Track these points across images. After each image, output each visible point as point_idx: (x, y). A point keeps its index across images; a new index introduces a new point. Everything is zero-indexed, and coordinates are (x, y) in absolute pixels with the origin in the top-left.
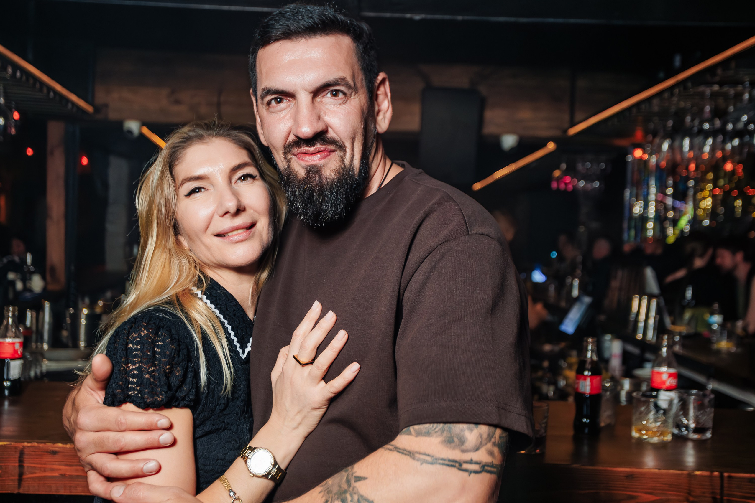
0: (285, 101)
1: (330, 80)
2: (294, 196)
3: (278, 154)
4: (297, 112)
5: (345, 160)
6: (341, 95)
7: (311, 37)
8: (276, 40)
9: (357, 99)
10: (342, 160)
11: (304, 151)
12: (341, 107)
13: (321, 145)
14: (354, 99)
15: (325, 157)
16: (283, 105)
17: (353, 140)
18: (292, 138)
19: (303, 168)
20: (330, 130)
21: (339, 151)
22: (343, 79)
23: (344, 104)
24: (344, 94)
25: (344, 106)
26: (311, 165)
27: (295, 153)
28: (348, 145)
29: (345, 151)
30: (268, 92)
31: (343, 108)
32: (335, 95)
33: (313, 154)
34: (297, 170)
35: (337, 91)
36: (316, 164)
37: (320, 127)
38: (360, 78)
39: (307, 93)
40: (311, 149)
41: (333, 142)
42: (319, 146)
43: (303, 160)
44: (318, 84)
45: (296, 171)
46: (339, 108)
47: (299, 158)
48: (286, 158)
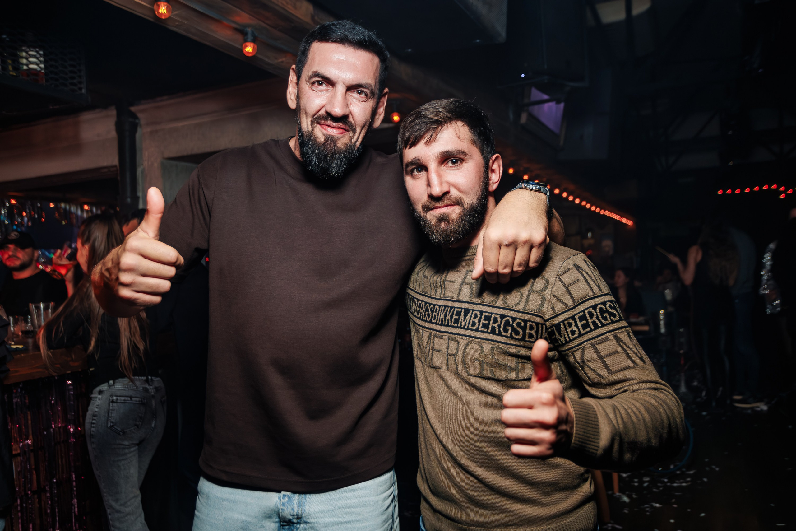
0: (324, 85)
1: (363, 82)
2: (313, 152)
4: (333, 96)
5: (353, 140)
6: (363, 95)
7: (358, 49)
8: (335, 41)
9: (372, 101)
10: (351, 139)
11: (329, 124)
12: (362, 103)
13: (342, 124)
15: (342, 133)
16: (324, 87)
17: (363, 127)
18: (322, 112)
19: (324, 135)
20: (351, 116)
21: (351, 132)
22: (370, 85)
23: (365, 102)
24: (366, 95)
25: (364, 103)
26: (331, 135)
27: (321, 123)
28: (358, 130)
29: (354, 135)
30: (317, 74)
31: (363, 104)
32: (359, 94)
33: (334, 128)
34: (318, 135)
35: (362, 91)
36: (335, 136)
37: (346, 112)
38: (377, 88)
39: (344, 86)
40: (335, 124)
41: (350, 125)
43: (326, 130)
44: (355, 82)
45: (317, 136)
46: (361, 103)
47: (323, 128)
48: (312, 125)
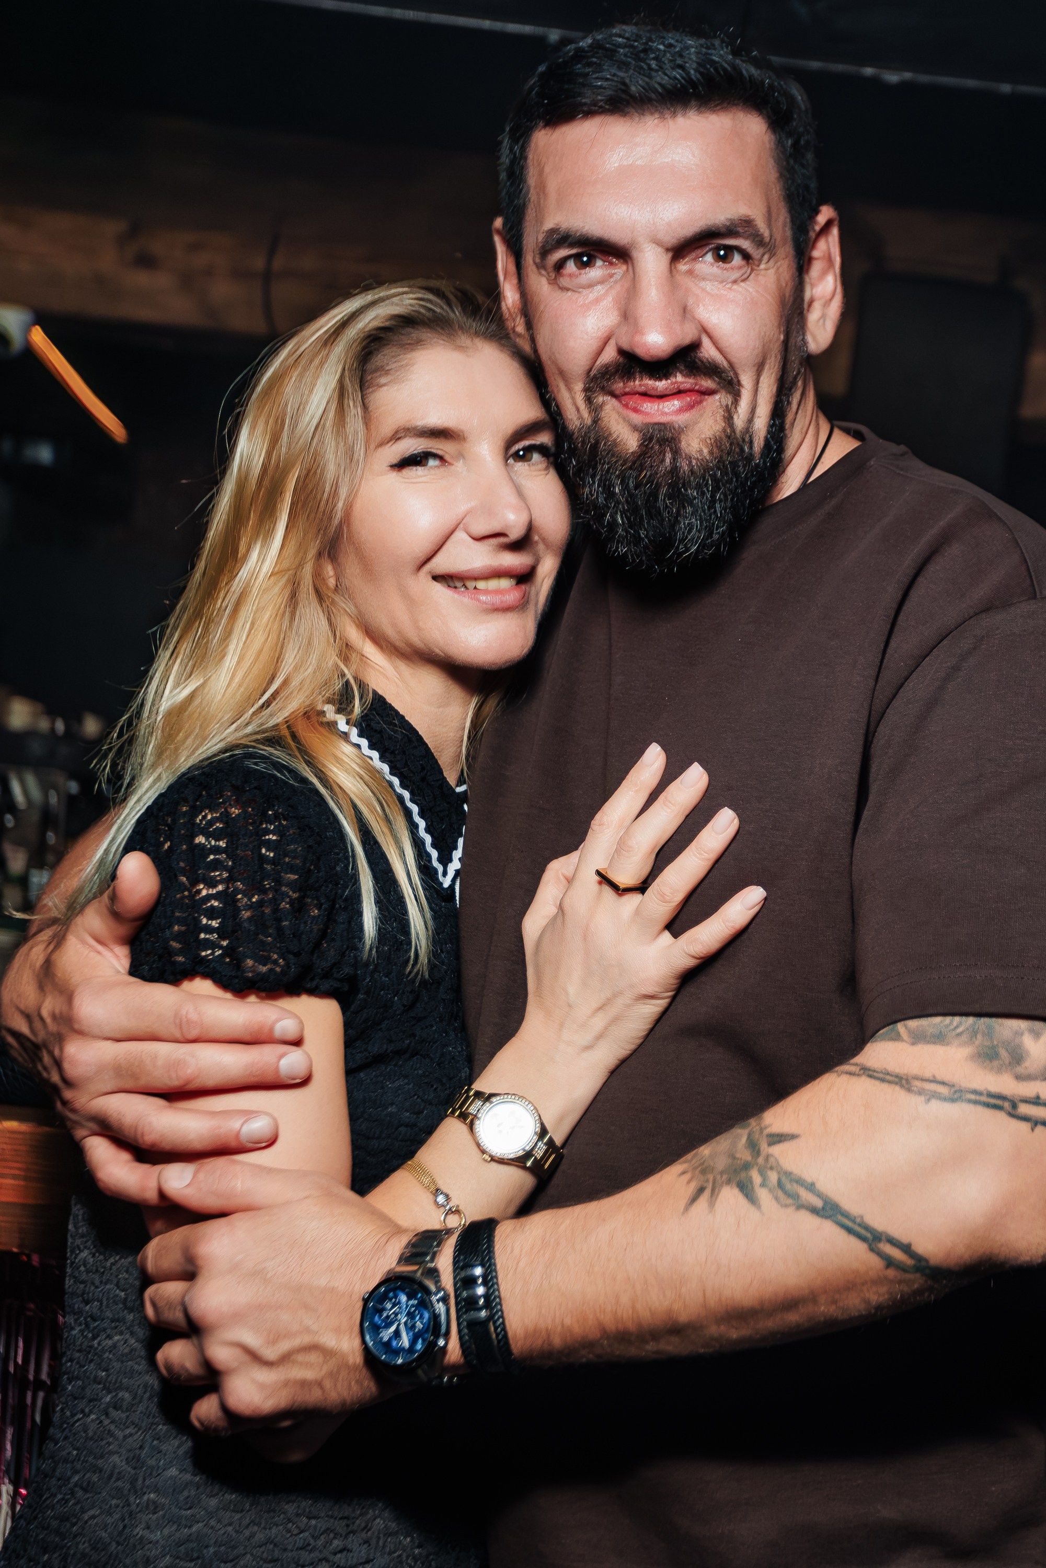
0: (599, 263)
1: (717, 222)
2: (610, 495)
3: (570, 389)
4: (632, 292)
5: (735, 417)
6: (737, 259)
7: (674, 115)
8: (590, 113)
9: (771, 272)
10: (729, 418)
11: (643, 389)
12: (735, 287)
13: (684, 376)
14: (766, 269)
15: (690, 407)
16: (597, 271)
17: (759, 368)
18: (609, 355)
19: (635, 428)
20: (706, 342)
21: (724, 393)
22: (748, 222)
23: (743, 281)
24: (746, 257)
25: (742, 284)
26: (656, 424)
27: (617, 392)
28: (746, 380)
29: (737, 396)
30: (562, 238)
31: (740, 289)
32: (724, 259)
33: (662, 397)
34: (617, 433)
35: (730, 249)
36: (668, 423)
37: (686, 335)
38: (781, 219)
39: (660, 250)
40: (662, 385)
41: (712, 370)
42: (679, 378)
43: (636, 410)
44: (690, 230)
45: (615, 436)
46: (730, 289)
47: (626, 406)
48: (589, 400)
